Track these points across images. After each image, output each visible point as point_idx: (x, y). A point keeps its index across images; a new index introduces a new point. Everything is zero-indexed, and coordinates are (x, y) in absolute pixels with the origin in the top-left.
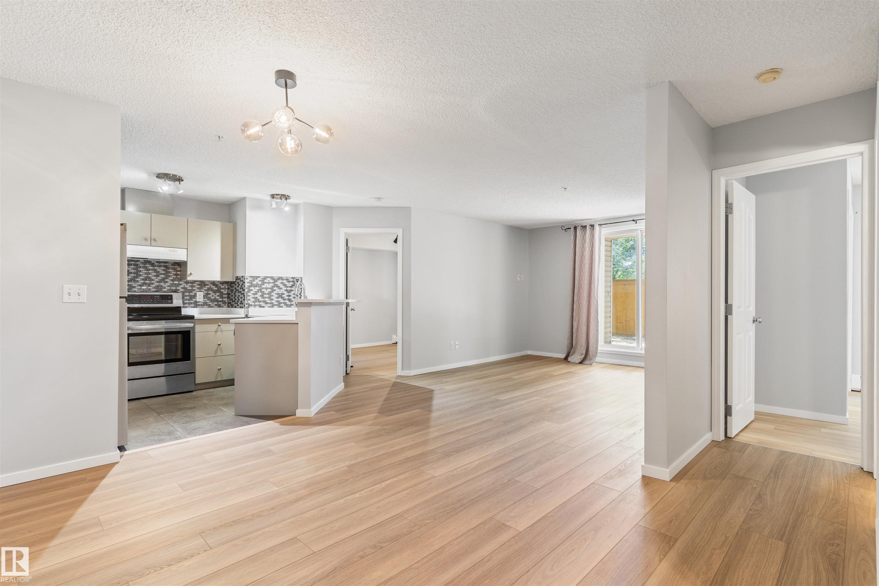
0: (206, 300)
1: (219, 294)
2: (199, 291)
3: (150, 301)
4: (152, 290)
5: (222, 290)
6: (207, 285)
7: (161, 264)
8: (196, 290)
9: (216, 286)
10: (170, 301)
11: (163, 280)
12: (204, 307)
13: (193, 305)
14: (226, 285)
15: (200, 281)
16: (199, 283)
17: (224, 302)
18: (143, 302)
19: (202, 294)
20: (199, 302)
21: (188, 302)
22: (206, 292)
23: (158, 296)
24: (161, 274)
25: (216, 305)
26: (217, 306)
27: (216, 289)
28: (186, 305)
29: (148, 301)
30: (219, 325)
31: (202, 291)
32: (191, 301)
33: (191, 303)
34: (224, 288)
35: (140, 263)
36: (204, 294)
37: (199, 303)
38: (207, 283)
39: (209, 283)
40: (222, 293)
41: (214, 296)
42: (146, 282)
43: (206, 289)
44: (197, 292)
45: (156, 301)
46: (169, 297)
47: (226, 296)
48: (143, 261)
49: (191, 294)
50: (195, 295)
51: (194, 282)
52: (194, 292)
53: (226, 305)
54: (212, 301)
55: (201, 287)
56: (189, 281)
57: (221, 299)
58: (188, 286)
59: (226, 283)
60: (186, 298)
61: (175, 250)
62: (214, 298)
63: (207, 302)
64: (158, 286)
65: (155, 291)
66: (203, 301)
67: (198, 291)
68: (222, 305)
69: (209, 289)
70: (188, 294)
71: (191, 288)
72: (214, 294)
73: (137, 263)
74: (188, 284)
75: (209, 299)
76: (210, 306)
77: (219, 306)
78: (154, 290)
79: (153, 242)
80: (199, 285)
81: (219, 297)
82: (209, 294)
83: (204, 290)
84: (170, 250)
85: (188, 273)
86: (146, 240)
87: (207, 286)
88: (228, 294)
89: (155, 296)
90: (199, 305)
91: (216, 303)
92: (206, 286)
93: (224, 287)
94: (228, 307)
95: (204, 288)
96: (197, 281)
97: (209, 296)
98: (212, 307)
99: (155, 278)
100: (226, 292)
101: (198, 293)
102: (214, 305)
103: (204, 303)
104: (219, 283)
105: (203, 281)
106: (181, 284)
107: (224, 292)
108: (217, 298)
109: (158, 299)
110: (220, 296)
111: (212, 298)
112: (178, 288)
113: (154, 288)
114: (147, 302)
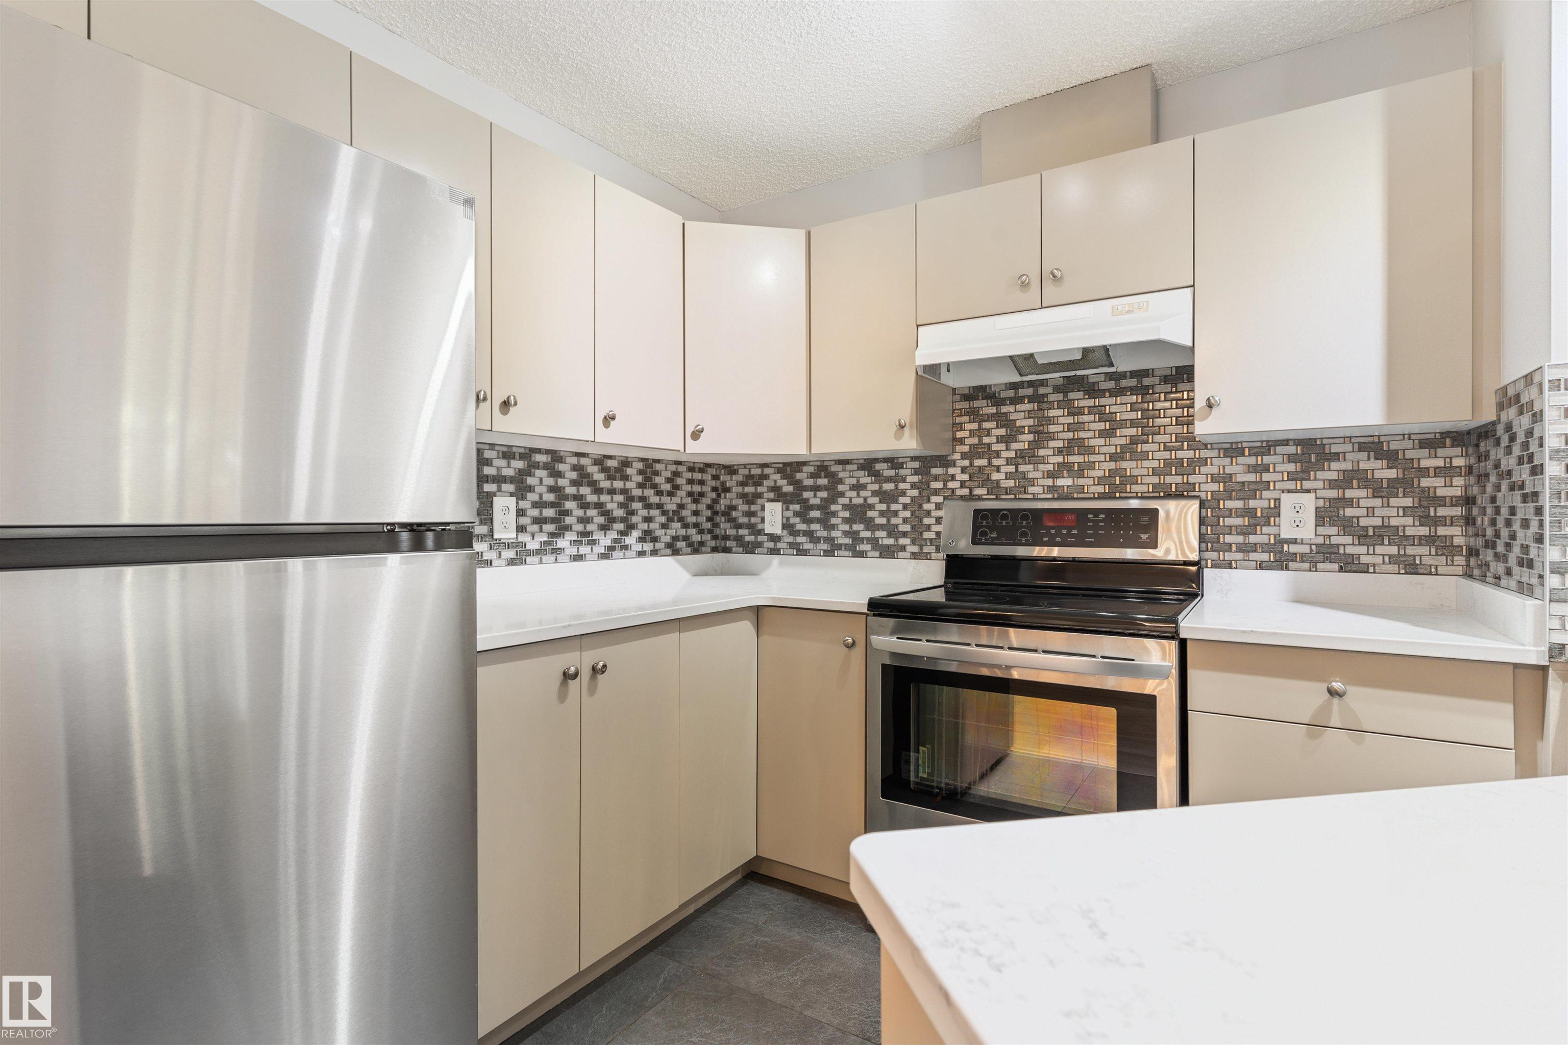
0: (1333, 530)
1: (1408, 502)
2: (1296, 491)
3: (1069, 535)
4: (1093, 489)
5: (1425, 482)
6: (1336, 457)
7: (1124, 383)
8: (1279, 486)
9: (1392, 458)
10: (1144, 537)
11: (1130, 451)
12: (1320, 566)
13: (1265, 557)
14: (1458, 451)
15: (1298, 442)
16: (1291, 449)
17: (1447, 548)
18: (1046, 539)
19: (1309, 503)
20: (1294, 541)
21: (1240, 539)
22: (1333, 494)
23: (1102, 516)
24: (1123, 424)
25: (1393, 560)
26: (1394, 568)
27: (1392, 474)
28: (1228, 556)
29: (1061, 535)
30: (1332, 692)
31: (1308, 491)
32: (1253, 539)
33: (1254, 548)
34: (1447, 471)
35: (1050, 390)
36: (1321, 503)
37: (1293, 548)
38: (1335, 449)
39: (1349, 447)
40: (1429, 499)
41: (1377, 512)
42: (1072, 459)
43: (1333, 476)
44: (1285, 497)
45: (1090, 536)
46: (1145, 519)
47: (1457, 511)
48: (1061, 381)
49: (1252, 504)
50: (1274, 512)
51: (1268, 446)
52: (1266, 494)
53: (1460, 560)
54: (1363, 536)
55: (1303, 471)
56: (1244, 445)
57: (1424, 531)
58: (1239, 470)
59: (1458, 438)
60: (1229, 521)
61: (1136, 306)
62: (1378, 522)
63: (1338, 545)
64: (1113, 473)
65: (1102, 497)
66: (1312, 536)
67: (1289, 491)
68: (1427, 560)
69: (1346, 480)
70: (1239, 504)
71: (1251, 477)
72: (1378, 502)
73: (1042, 391)
74: (1241, 460)
75: (1347, 526)
76: (1349, 565)
77: (1412, 568)
78: (1100, 489)
79: (1049, 288)
80: (1291, 459)
81: (1409, 521)
82: (1350, 503)
83: (1320, 484)
84: (1115, 311)
85: (1200, 403)
86: (1025, 285)
87: (1335, 465)
88: (1468, 501)
89: (1090, 516)
90: (1293, 557)
91: (1393, 550)
92: (1329, 461)
93: (1440, 463)
94: (1469, 575)
95: (1320, 475)
96: (1286, 443)
97: (1349, 512)
98: (1364, 569)
99: (1101, 441)
100: (1458, 492)
101: (1287, 501)
102: (1379, 560)
103: (1322, 549)
104: (1408, 444)
105: (1315, 439)
106: (1204, 462)
107: (1440, 492)
108: (1394, 522)
109: (1101, 528)
110: (1419, 512)
111: (1364, 522)
112: (1193, 479)
113: (1100, 481)
114: (1058, 539)
